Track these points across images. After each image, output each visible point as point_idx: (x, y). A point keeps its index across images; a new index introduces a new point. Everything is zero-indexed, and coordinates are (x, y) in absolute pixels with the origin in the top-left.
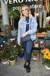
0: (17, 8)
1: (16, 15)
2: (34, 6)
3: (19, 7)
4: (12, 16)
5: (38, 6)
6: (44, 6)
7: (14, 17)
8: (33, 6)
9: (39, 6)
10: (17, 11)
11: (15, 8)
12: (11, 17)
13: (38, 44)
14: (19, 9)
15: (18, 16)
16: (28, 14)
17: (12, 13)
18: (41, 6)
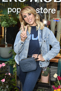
0: (14, 10)
1: (12, 22)
2: (43, 10)
3: (18, 9)
4: (4, 22)
5: (49, 10)
6: (59, 11)
7: (9, 24)
8: (41, 9)
9: (52, 11)
10: (15, 15)
11: (12, 10)
12: (2, 24)
13: (48, 76)
14: (17, 12)
15: (15, 22)
16: (35, 20)
17: (5, 16)
18: (55, 11)
